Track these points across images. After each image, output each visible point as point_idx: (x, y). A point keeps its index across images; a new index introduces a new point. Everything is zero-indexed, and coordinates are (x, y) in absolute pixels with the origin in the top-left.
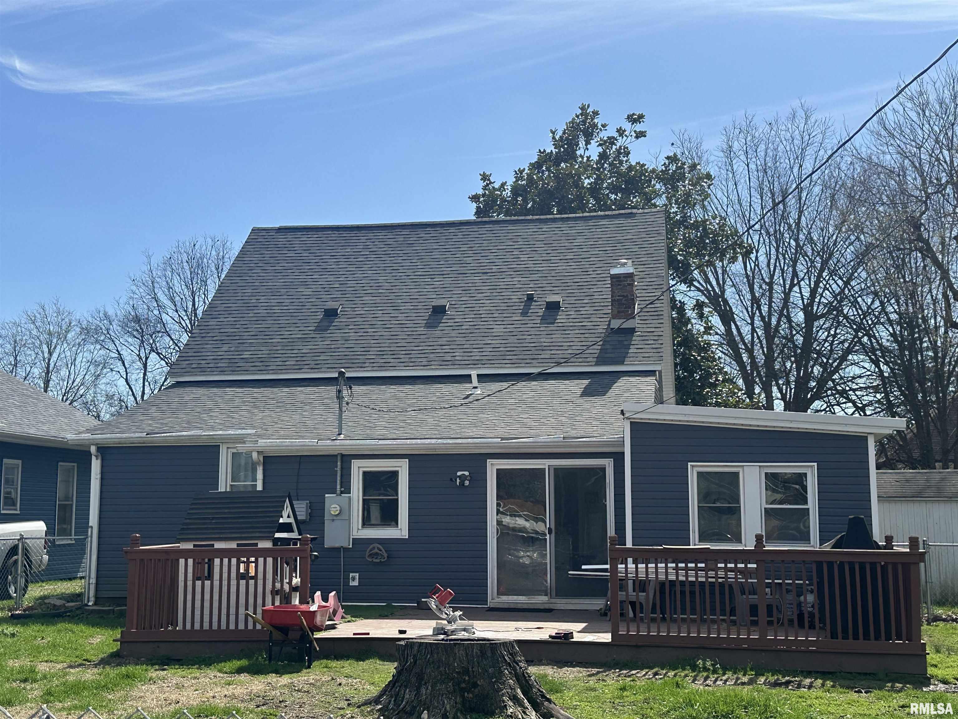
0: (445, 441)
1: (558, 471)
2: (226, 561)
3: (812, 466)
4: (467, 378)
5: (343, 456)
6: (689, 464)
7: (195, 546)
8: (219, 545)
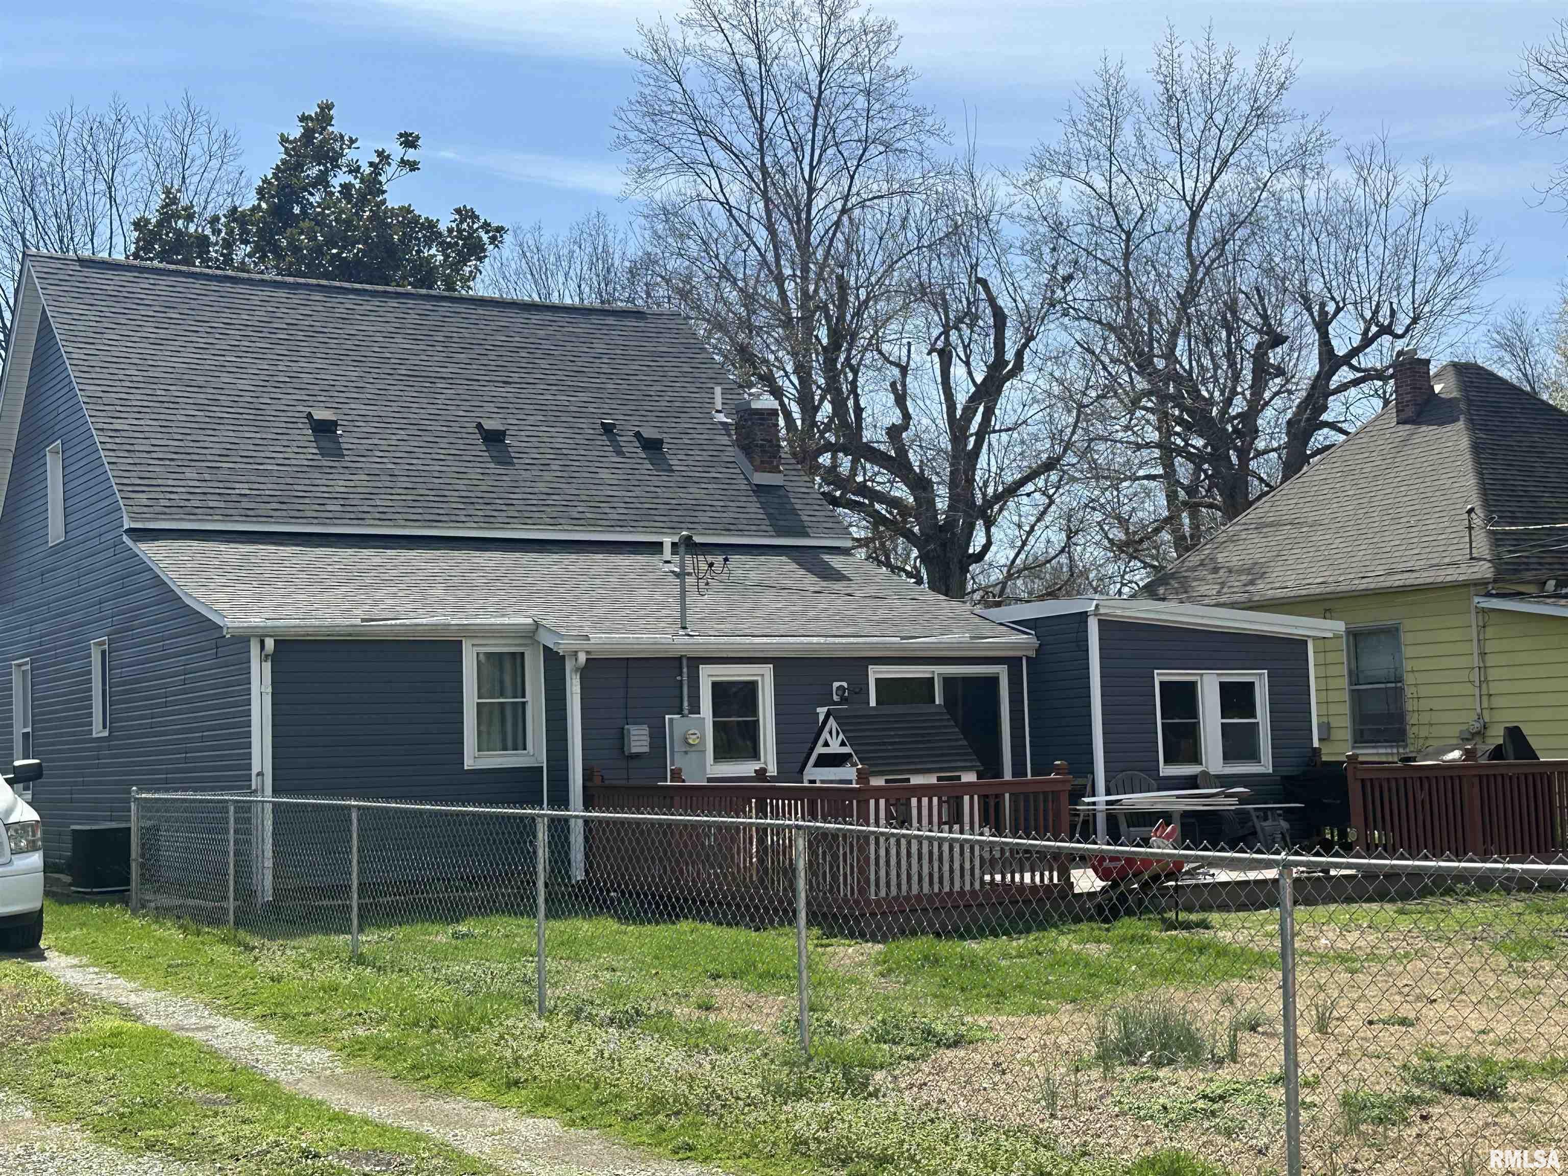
0: (844, 640)
1: (948, 681)
2: (925, 801)
3: (1260, 675)
4: (657, 547)
5: (689, 659)
6: (1156, 671)
7: (887, 781)
8: (916, 780)
